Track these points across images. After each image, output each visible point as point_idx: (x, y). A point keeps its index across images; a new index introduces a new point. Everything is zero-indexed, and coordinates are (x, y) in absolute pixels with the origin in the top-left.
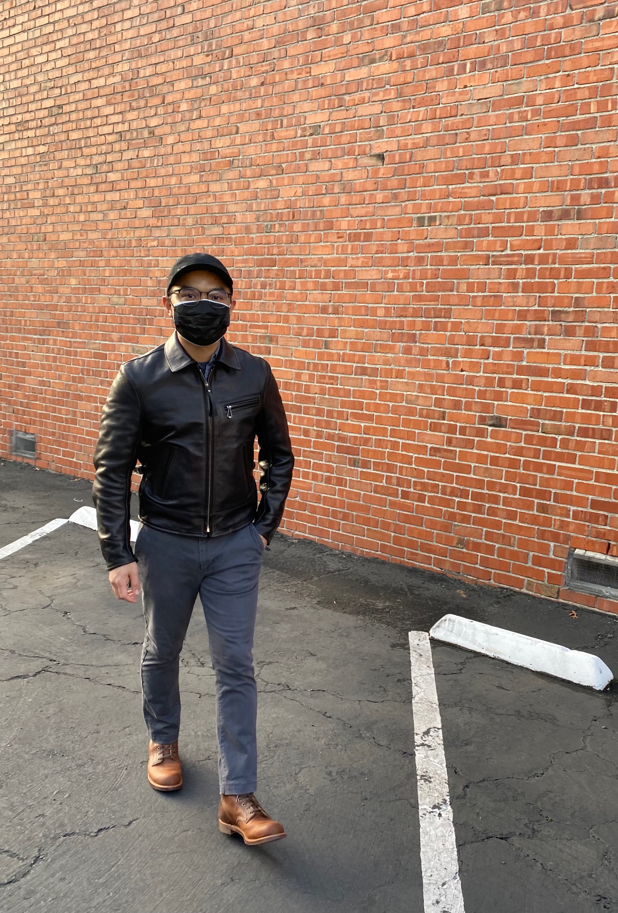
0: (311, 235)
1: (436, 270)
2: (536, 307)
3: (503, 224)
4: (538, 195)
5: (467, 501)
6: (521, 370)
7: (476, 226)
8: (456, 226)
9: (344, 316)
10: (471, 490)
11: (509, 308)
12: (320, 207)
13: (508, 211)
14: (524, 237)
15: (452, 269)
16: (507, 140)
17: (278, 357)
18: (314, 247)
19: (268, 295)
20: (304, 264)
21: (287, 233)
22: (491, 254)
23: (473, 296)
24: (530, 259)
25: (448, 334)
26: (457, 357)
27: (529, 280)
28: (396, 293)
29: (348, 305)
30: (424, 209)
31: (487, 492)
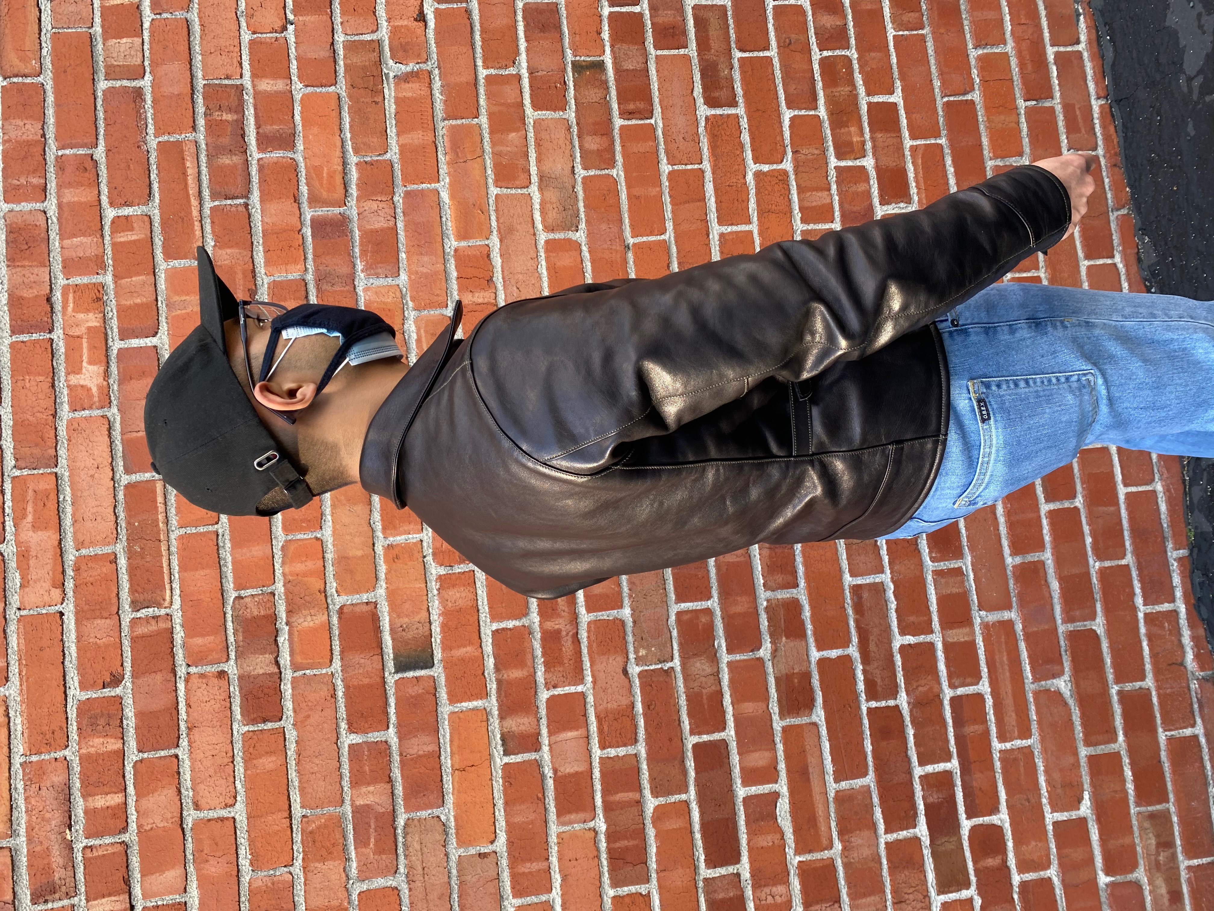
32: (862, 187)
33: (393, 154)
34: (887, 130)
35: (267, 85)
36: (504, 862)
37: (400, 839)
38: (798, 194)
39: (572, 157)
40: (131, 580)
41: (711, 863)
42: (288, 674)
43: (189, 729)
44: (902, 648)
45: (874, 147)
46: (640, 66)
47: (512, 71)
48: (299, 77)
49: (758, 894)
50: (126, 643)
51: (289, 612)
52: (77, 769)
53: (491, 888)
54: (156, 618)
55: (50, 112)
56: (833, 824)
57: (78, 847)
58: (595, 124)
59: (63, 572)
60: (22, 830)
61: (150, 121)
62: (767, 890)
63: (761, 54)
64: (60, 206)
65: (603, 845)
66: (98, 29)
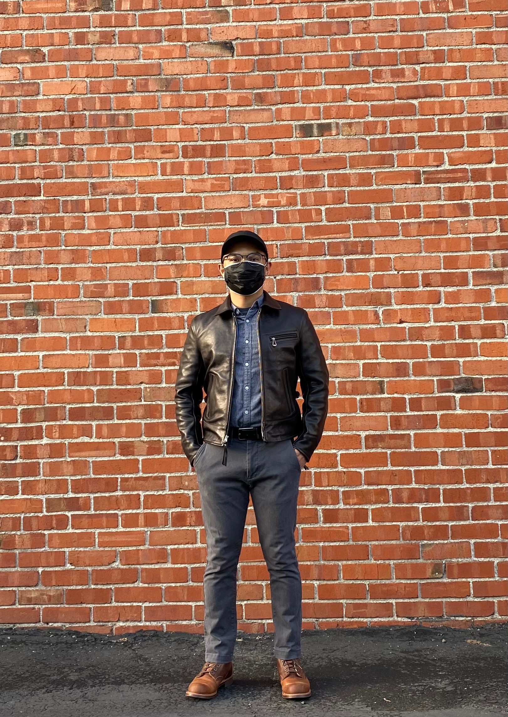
0: (110, 149)
1: (339, 192)
2: (498, 233)
3: (434, 133)
4: (478, 98)
5: (438, 505)
6: (490, 313)
7: (393, 136)
8: (363, 137)
9: (185, 262)
10: (441, 487)
11: (459, 236)
12: (123, 109)
13: (438, 117)
14: (466, 149)
15: (364, 191)
16: (424, 34)
17: (57, 334)
18: (117, 166)
19: (26, 240)
20: (99, 191)
21: (61, 146)
22: (422, 169)
23: (403, 224)
24: (479, 175)
25: (371, 274)
26: (390, 305)
27: (482, 201)
28: (276, 225)
29: (192, 245)
30: (309, 114)
31: (468, 486)
32: (330, 501)
33: (345, 308)
34: (355, 516)
35: (372, 263)
36: (82, 334)
37: (94, 299)
38: (327, 472)
39: (343, 378)
40: (192, 213)
41: (71, 409)
42: (155, 264)
43: (140, 231)
44: (139, 495)
45: (347, 509)
46: (382, 409)
47: (379, 356)
48: (376, 275)
49: (57, 426)
50: (170, 212)
51: (176, 265)
52: (131, 196)
53: (74, 329)
54: (178, 221)
55: (362, 188)
56: (77, 458)
57: (107, 197)
58: (357, 388)
59: (196, 193)
60: (114, 180)
61: (358, 222)
62: (58, 430)
63: (389, 462)
64: (326, 192)
65: (82, 370)
66: (395, 204)
